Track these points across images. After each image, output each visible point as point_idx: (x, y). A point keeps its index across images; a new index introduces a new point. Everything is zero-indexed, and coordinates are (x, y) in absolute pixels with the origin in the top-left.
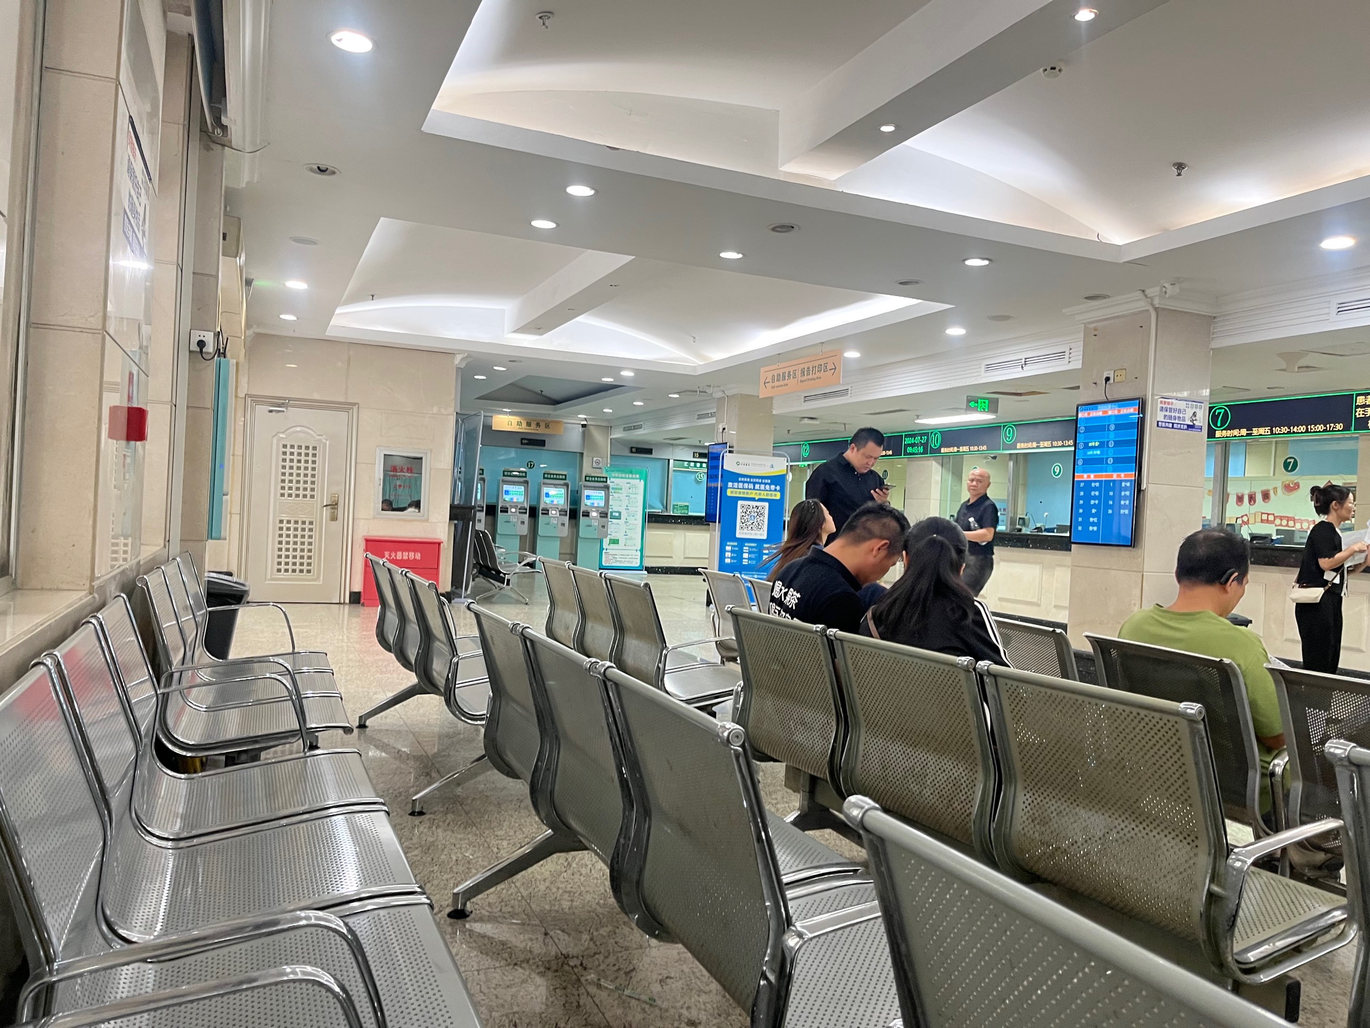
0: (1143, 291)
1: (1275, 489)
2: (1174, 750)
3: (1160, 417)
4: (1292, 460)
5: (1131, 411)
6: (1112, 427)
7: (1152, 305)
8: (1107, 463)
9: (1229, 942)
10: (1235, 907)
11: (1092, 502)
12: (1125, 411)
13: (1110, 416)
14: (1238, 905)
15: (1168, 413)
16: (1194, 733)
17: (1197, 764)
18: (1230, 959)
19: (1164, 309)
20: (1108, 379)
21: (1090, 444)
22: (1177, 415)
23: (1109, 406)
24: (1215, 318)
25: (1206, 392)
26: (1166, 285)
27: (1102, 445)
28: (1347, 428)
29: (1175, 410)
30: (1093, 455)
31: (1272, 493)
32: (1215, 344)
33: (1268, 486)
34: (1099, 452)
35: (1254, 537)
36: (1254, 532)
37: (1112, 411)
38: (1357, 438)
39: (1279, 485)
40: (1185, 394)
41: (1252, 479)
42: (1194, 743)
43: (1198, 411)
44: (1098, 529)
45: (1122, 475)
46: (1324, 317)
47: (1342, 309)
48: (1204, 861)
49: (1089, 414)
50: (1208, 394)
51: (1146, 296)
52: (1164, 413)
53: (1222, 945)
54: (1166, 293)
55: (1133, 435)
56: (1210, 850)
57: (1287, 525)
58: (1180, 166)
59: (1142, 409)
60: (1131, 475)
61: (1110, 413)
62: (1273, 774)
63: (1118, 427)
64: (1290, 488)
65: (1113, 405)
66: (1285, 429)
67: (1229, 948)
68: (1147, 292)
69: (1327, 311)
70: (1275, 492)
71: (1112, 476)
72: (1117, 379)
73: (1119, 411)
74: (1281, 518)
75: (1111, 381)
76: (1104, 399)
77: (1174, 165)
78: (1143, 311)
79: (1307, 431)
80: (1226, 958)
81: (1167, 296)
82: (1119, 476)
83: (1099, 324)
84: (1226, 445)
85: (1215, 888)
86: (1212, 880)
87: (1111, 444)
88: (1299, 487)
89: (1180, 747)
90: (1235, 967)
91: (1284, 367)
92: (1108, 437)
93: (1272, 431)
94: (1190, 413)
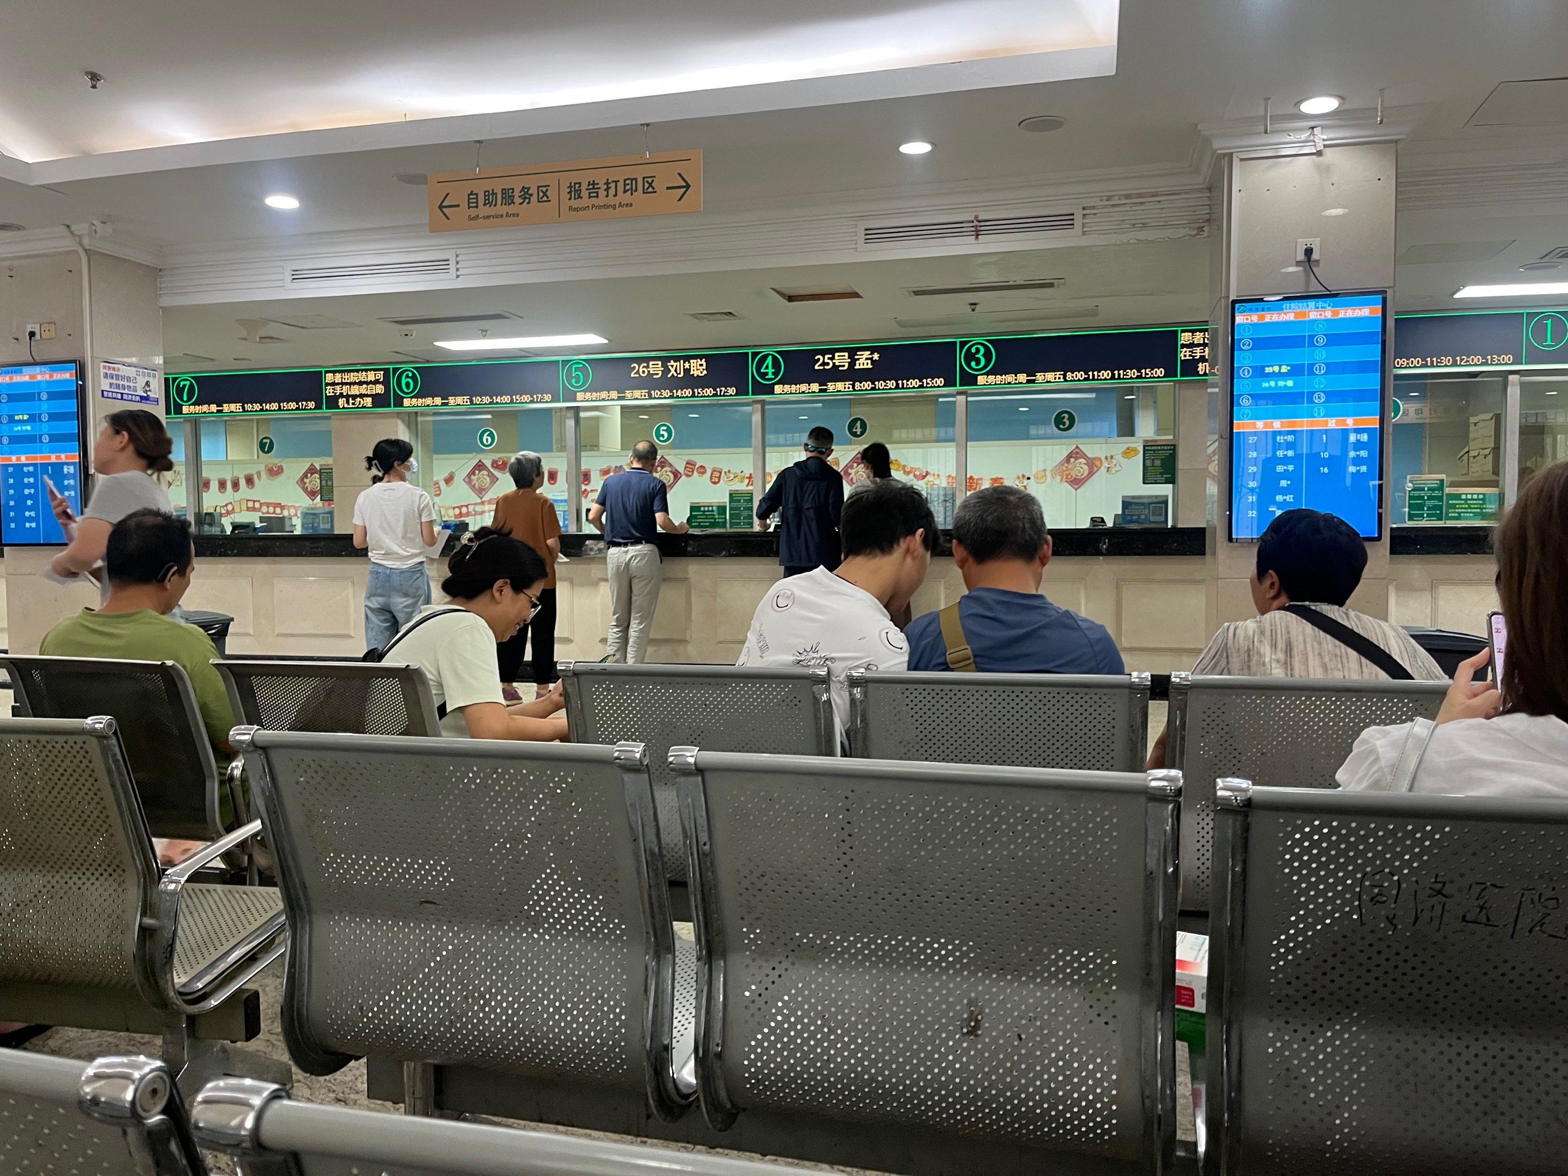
0: (68, 226)
1: (259, 473)
2: (86, 775)
3: (105, 384)
4: (268, 441)
5: (67, 375)
6: (44, 396)
7: (81, 245)
8: (41, 442)
9: (169, 976)
10: (171, 935)
11: (27, 492)
12: (58, 376)
13: (39, 382)
14: (175, 932)
15: (114, 381)
16: (105, 750)
17: (113, 786)
18: (172, 994)
19: (97, 253)
20: (32, 334)
21: (17, 418)
22: (126, 383)
23: (38, 369)
24: (160, 270)
25: (159, 360)
26: (95, 222)
27: (33, 419)
28: (318, 407)
29: (123, 378)
30: (22, 431)
31: (255, 477)
32: (166, 302)
33: (252, 470)
34: (29, 428)
35: (235, 527)
36: (237, 520)
37: (41, 375)
38: (329, 418)
39: (262, 468)
40: (134, 360)
41: (234, 463)
42: (106, 762)
43: (151, 380)
44: (38, 525)
45: (63, 456)
46: (280, 284)
47: (297, 276)
48: (133, 895)
49: (11, 378)
50: (161, 361)
51: (72, 232)
52: (110, 381)
53: (161, 982)
54: (96, 232)
55: (72, 406)
56: (139, 881)
57: (274, 512)
58: (94, 77)
59: (81, 374)
60: (75, 457)
61: (39, 378)
62: (231, 778)
63: (53, 396)
64: (275, 472)
65: (43, 368)
66: (257, 406)
67: (170, 984)
68: (73, 228)
69: (281, 276)
70: (259, 477)
71: (49, 458)
72: (45, 335)
73: (51, 376)
74: (268, 505)
75: (38, 337)
76: (31, 360)
77: (87, 73)
78: (68, 253)
79: (280, 409)
80: (168, 995)
81: (97, 236)
82: (58, 458)
83: (15, 263)
84: (195, 423)
85: (148, 921)
86: (144, 914)
87: (45, 418)
88: (282, 470)
89: (93, 771)
90: (178, 1001)
91: (245, 335)
92: (40, 409)
93: (243, 408)
94: (141, 382)
